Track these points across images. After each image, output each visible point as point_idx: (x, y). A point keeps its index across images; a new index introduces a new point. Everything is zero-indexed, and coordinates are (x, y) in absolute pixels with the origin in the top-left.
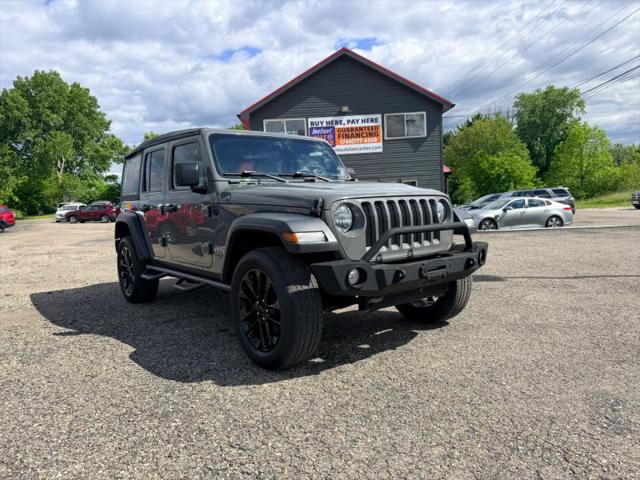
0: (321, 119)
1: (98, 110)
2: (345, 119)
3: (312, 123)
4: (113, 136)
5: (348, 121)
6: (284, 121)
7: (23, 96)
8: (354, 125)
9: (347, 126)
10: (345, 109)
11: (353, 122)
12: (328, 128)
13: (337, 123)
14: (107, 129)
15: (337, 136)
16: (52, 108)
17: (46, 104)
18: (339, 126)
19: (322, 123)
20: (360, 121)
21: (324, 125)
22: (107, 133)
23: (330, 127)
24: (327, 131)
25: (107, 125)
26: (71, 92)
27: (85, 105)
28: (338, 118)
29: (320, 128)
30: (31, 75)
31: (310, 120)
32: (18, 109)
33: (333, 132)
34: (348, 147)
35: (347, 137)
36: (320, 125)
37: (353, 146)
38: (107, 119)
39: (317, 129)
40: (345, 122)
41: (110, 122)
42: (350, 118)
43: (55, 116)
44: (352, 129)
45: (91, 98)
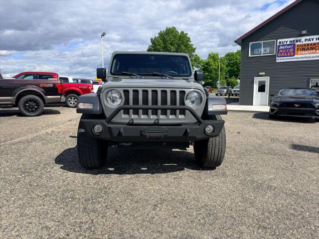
0: (286, 40)
1: (190, 43)
2: (303, 39)
3: (280, 42)
4: (196, 55)
5: (306, 40)
6: (262, 42)
7: (161, 39)
8: (309, 42)
9: (304, 43)
10: (304, 32)
11: (309, 40)
12: (291, 45)
13: (297, 41)
14: (194, 52)
15: (296, 49)
16: (171, 44)
17: (169, 43)
18: (299, 43)
19: (286, 42)
20: (315, 39)
21: (288, 43)
22: (194, 54)
23: (293, 44)
24: (290, 47)
25: (194, 50)
26: (180, 35)
27: (185, 41)
28: (298, 39)
29: (285, 45)
30: (165, 30)
31: (279, 41)
32: (159, 45)
33: (294, 48)
34: (303, 56)
35: (304, 49)
36: (285, 43)
37: (307, 56)
38: (194, 47)
39: (282, 46)
40: (303, 40)
41: (195, 49)
42: (308, 38)
43: (172, 47)
44: (308, 45)
45: (187, 38)
